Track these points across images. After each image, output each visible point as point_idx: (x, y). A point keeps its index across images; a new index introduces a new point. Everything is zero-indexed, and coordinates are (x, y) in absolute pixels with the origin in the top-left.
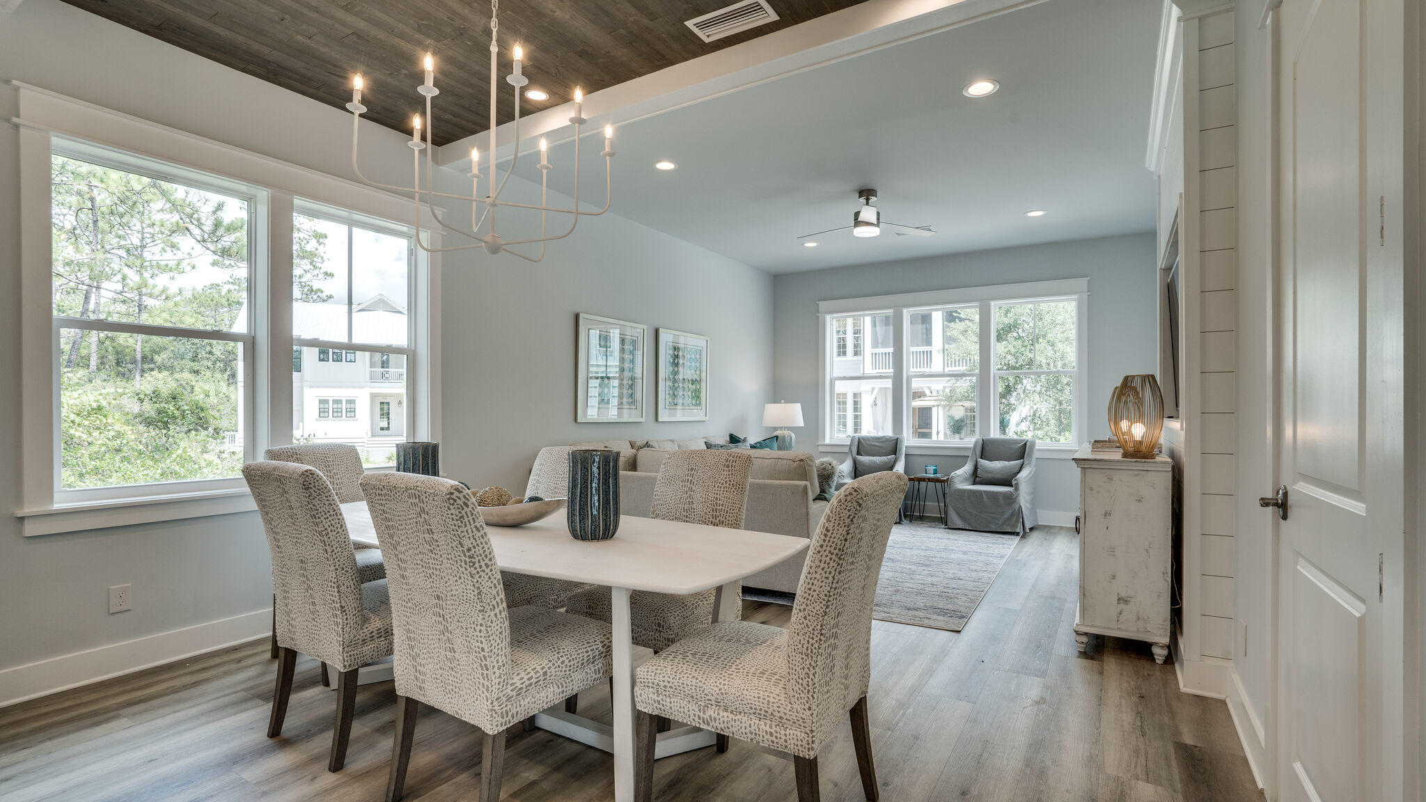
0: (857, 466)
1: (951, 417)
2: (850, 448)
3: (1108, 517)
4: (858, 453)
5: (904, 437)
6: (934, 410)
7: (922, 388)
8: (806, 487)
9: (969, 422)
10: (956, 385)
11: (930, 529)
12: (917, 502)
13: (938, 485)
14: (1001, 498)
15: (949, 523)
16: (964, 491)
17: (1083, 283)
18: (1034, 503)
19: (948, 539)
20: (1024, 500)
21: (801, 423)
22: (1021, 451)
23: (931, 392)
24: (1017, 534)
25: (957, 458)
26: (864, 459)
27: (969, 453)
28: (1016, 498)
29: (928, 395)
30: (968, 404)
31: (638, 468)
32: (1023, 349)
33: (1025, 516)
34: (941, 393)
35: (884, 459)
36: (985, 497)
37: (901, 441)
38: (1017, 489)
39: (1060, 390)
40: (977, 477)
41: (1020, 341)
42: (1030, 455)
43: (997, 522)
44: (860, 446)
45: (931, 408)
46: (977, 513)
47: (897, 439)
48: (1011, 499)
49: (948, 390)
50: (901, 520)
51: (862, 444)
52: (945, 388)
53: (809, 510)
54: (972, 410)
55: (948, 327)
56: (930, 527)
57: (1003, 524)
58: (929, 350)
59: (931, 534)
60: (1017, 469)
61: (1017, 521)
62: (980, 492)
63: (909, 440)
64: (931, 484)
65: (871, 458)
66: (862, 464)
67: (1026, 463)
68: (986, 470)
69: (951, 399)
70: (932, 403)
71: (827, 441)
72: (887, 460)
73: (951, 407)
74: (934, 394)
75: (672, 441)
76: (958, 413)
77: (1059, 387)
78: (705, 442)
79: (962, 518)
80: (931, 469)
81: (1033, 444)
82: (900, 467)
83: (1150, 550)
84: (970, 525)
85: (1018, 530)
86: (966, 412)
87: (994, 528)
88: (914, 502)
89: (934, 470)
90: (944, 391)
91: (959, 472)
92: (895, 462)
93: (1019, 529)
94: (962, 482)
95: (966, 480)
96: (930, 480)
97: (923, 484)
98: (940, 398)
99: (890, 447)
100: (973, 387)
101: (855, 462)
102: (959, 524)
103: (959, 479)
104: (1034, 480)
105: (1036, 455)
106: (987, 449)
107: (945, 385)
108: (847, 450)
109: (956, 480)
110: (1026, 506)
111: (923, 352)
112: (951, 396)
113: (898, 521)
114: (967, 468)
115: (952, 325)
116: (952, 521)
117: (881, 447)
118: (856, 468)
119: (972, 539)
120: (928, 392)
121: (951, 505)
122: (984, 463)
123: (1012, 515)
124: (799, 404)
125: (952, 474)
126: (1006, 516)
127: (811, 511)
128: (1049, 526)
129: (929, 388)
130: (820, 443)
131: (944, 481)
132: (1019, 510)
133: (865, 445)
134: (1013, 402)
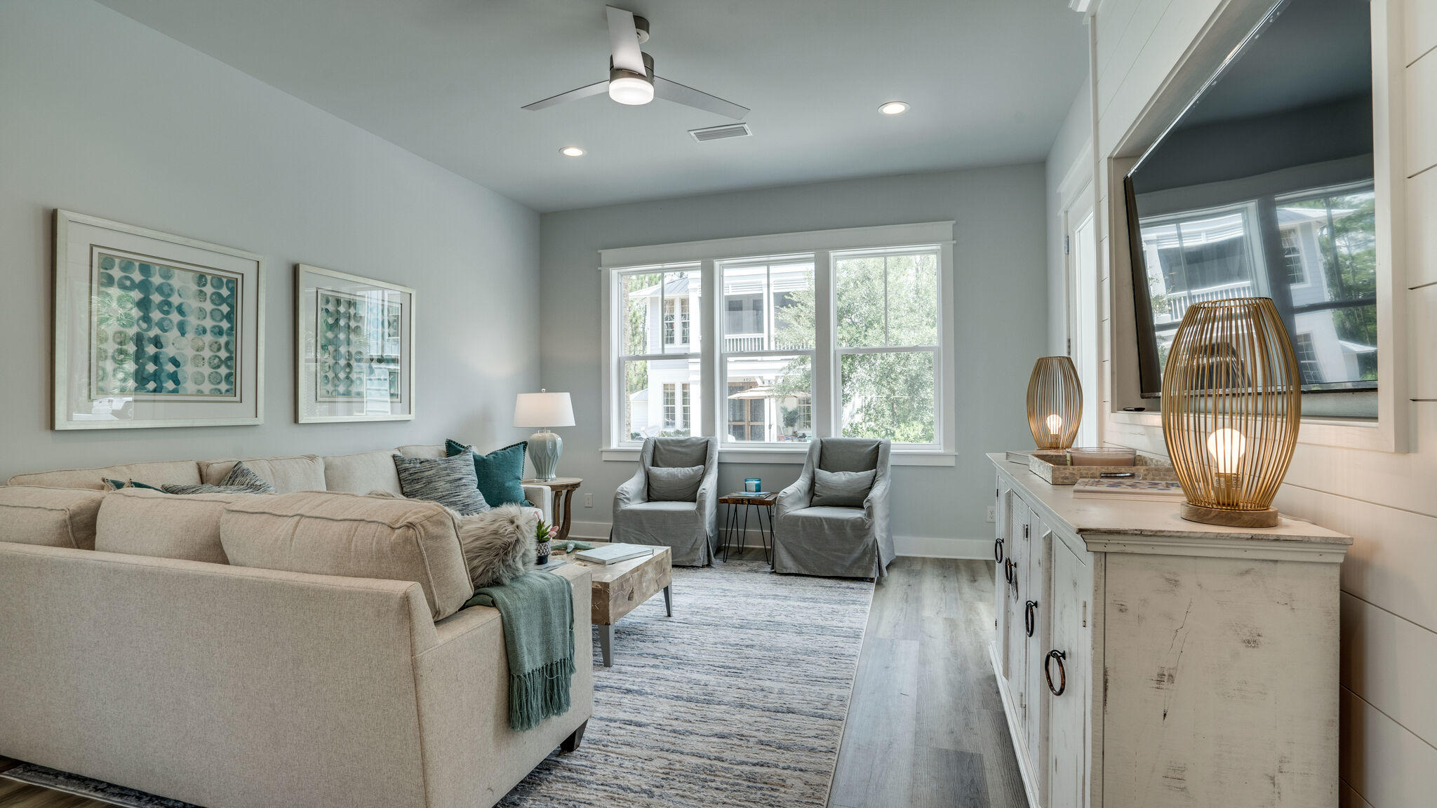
0: (651, 481)
1: (784, 409)
2: (642, 456)
3: (1165, 685)
4: (654, 464)
5: (716, 440)
6: (766, 401)
7: (753, 377)
8: (406, 600)
9: (802, 414)
10: (789, 374)
11: (751, 575)
12: (735, 529)
13: (763, 508)
14: (848, 529)
15: (777, 565)
16: (797, 518)
17: (946, 228)
18: (890, 530)
19: (775, 597)
20: (879, 531)
21: (570, 421)
22: (872, 457)
23: (764, 383)
24: (872, 580)
25: (786, 468)
26: (662, 472)
27: (804, 460)
28: (869, 529)
29: (760, 385)
30: (801, 395)
31: (99, 540)
32: (858, 335)
33: (881, 554)
34: (773, 383)
35: (688, 471)
36: (826, 527)
37: (713, 445)
38: (870, 514)
39: (895, 380)
40: (814, 495)
41: (854, 328)
42: (884, 463)
43: (845, 563)
44: (657, 453)
45: (763, 399)
46: (816, 551)
47: (707, 442)
48: (861, 529)
49: (780, 381)
50: (709, 560)
51: (659, 449)
52: (777, 377)
53: (418, 655)
54: (807, 401)
55: (780, 311)
56: (751, 571)
57: (852, 566)
58: (760, 337)
59: (750, 587)
60: (868, 484)
61: (871, 561)
62: (820, 520)
63: (725, 442)
64: (753, 508)
65: (671, 470)
66: (657, 478)
67: (880, 473)
68: (826, 486)
69: (784, 390)
70: (763, 394)
71: (614, 445)
72: (692, 473)
73: (784, 397)
74: (766, 384)
75: (312, 458)
76: (792, 404)
77: (893, 376)
78: (394, 457)
79: (794, 557)
80: (753, 483)
81: (888, 446)
82: (709, 485)
83: (1280, 779)
84: (805, 567)
85: (872, 575)
86: (799, 403)
87: (839, 572)
88: (729, 529)
89: (757, 485)
90: (776, 381)
91: (790, 490)
92: (703, 475)
93: (874, 574)
94: (794, 504)
95: (800, 500)
96: (750, 501)
97: (742, 508)
98: (772, 388)
99: (697, 453)
100: (807, 377)
101: (648, 477)
102: (791, 565)
103: (790, 500)
104: (891, 497)
105: (892, 461)
106: (828, 455)
107: (777, 375)
108: (637, 458)
109: (786, 503)
110: (881, 537)
111: (755, 339)
112: (783, 387)
113: (706, 563)
114: (801, 483)
115: (785, 309)
116: (781, 562)
117: (686, 454)
118: (649, 484)
119: (809, 595)
120: (759, 382)
121: (779, 539)
122: (824, 475)
123: (864, 553)
124: (568, 394)
125: (781, 493)
126: (856, 555)
127: (426, 657)
128: (908, 558)
129: (761, 378)
130: (604, 448)
131: (769, 503)
132: (873, 545)
133: (662, 450)
134: (848, 392)
